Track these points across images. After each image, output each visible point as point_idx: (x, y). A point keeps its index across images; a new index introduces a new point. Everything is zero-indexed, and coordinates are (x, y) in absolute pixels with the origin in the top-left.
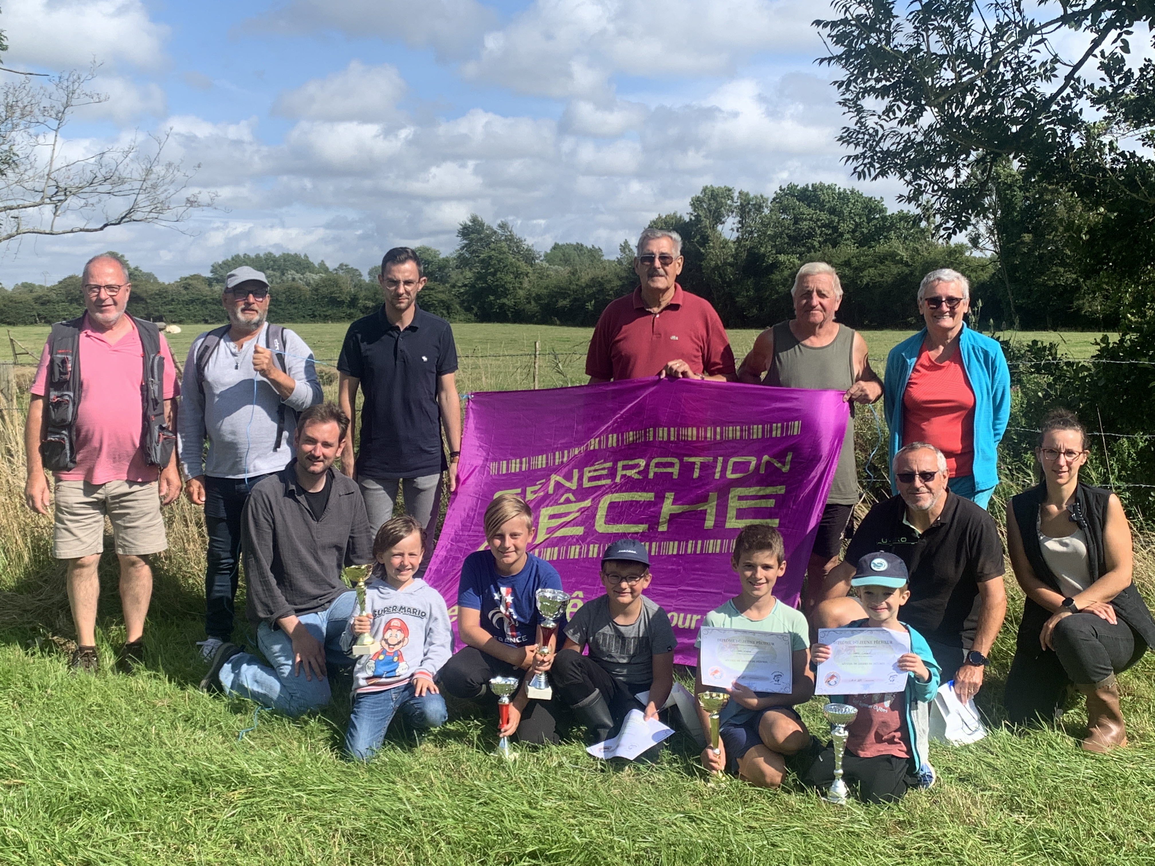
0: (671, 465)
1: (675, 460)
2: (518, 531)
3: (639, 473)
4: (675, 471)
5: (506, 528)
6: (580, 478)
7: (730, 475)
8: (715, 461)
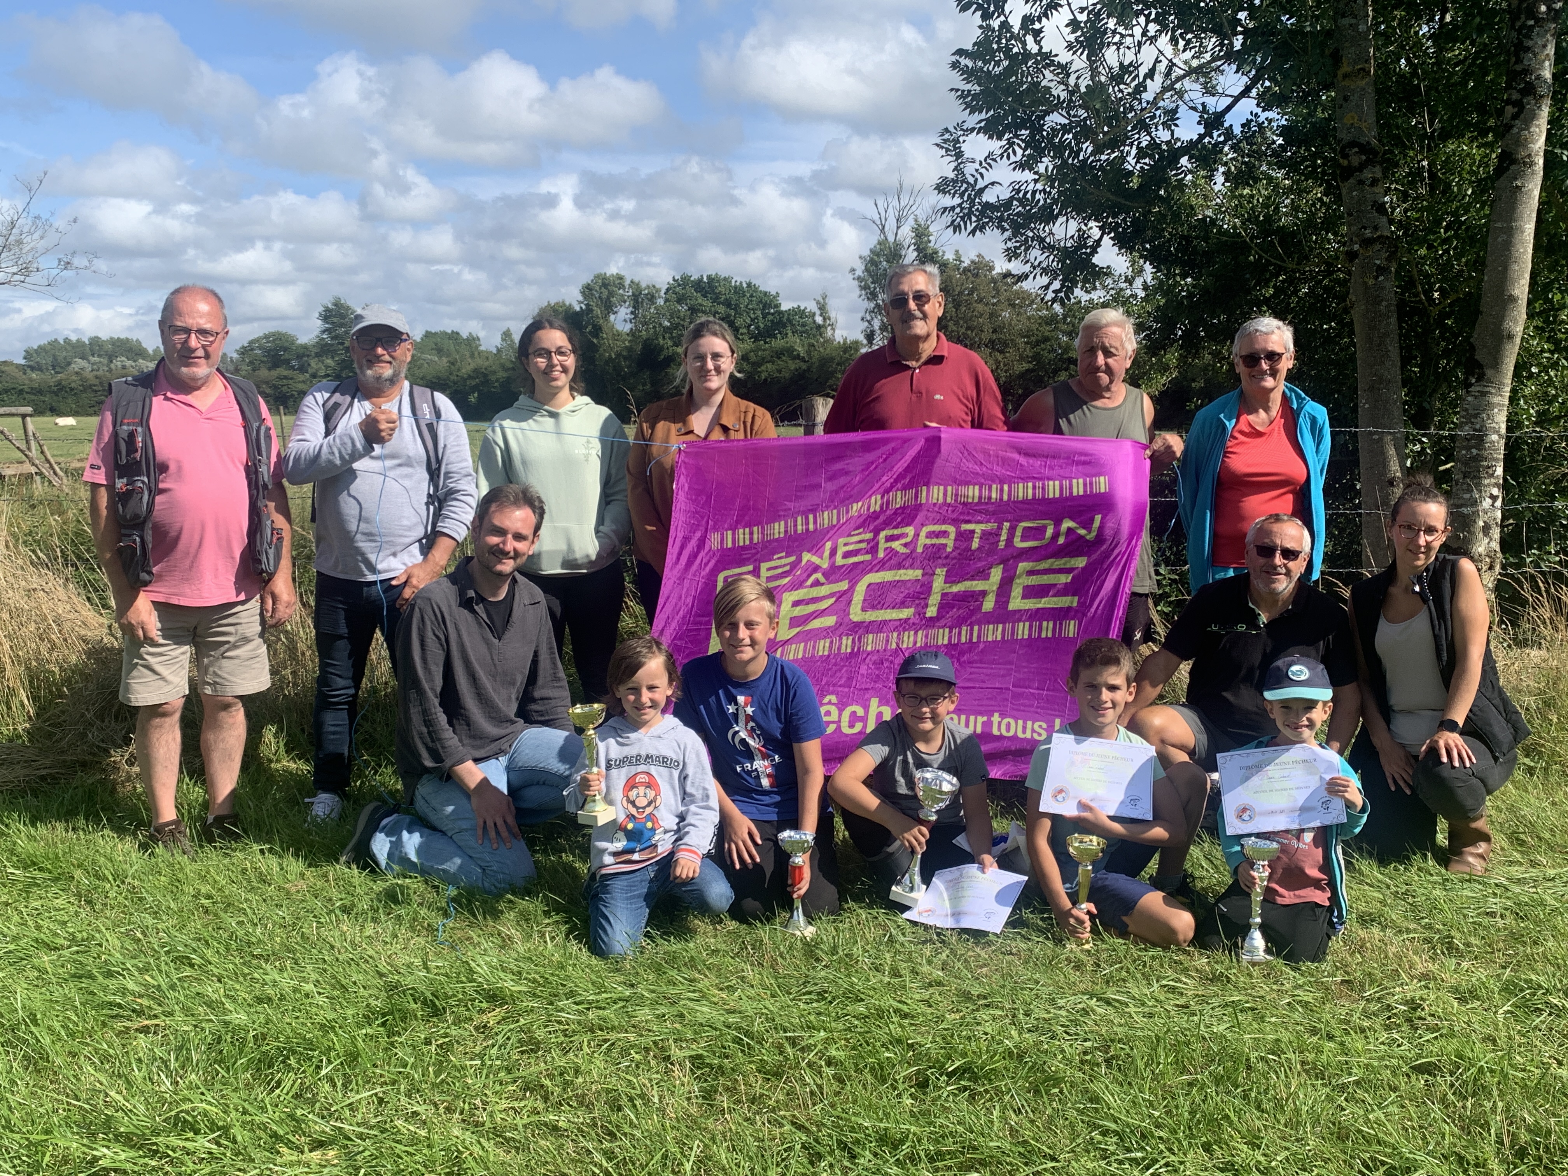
0: (945, 534)
1: (951, 529)
2: (756, 618)
3: (905, 545)
4: (949, 543)
5: (742, 615)
6: (833, 552)
7: (1019, 543)
8: (1000, 528)
